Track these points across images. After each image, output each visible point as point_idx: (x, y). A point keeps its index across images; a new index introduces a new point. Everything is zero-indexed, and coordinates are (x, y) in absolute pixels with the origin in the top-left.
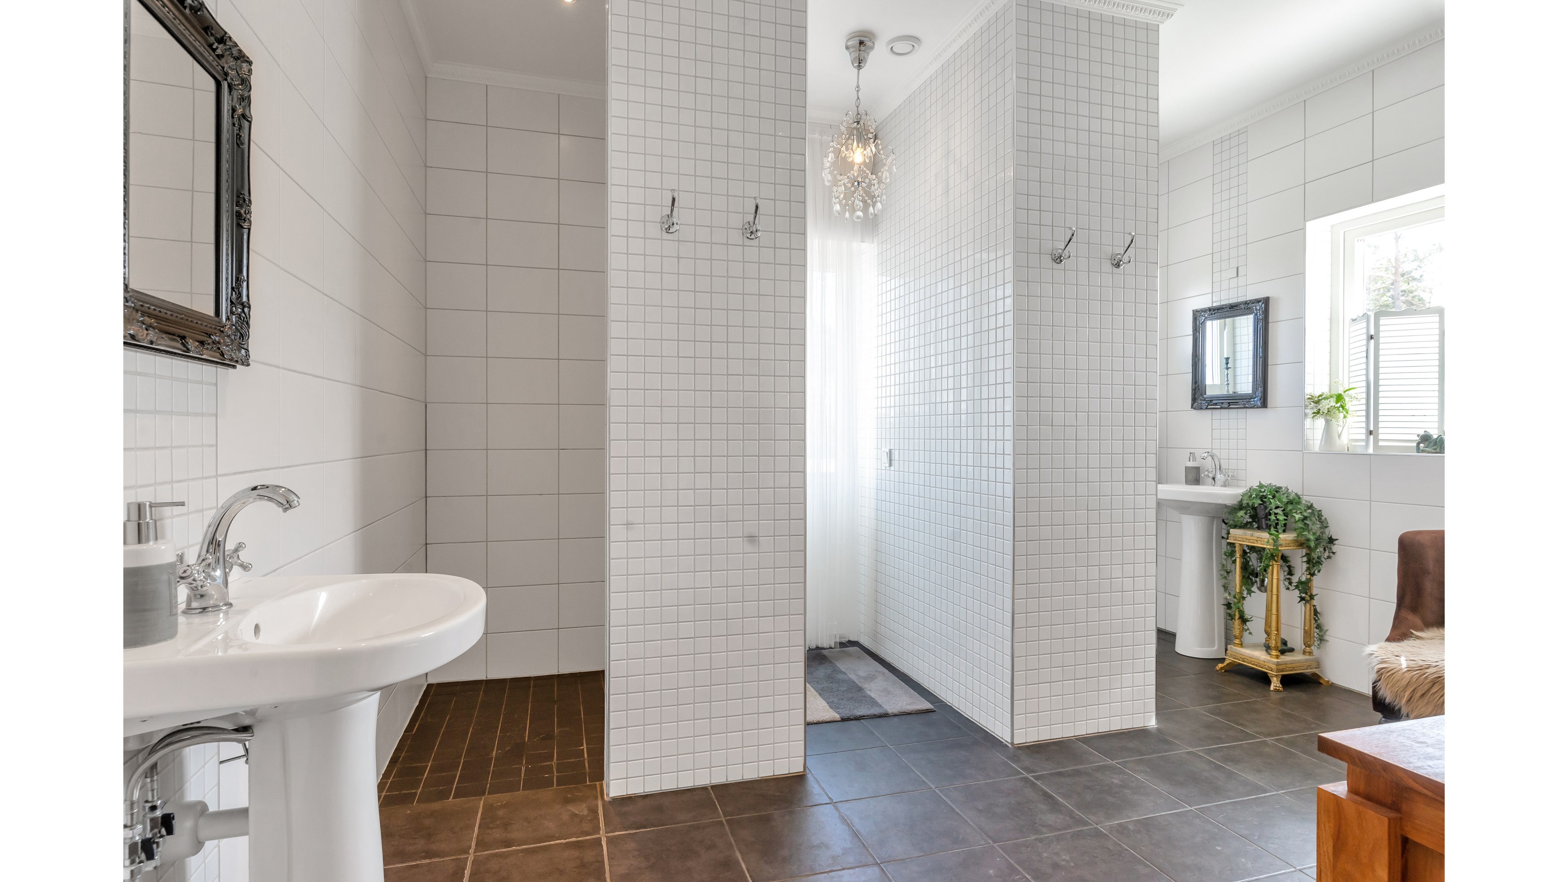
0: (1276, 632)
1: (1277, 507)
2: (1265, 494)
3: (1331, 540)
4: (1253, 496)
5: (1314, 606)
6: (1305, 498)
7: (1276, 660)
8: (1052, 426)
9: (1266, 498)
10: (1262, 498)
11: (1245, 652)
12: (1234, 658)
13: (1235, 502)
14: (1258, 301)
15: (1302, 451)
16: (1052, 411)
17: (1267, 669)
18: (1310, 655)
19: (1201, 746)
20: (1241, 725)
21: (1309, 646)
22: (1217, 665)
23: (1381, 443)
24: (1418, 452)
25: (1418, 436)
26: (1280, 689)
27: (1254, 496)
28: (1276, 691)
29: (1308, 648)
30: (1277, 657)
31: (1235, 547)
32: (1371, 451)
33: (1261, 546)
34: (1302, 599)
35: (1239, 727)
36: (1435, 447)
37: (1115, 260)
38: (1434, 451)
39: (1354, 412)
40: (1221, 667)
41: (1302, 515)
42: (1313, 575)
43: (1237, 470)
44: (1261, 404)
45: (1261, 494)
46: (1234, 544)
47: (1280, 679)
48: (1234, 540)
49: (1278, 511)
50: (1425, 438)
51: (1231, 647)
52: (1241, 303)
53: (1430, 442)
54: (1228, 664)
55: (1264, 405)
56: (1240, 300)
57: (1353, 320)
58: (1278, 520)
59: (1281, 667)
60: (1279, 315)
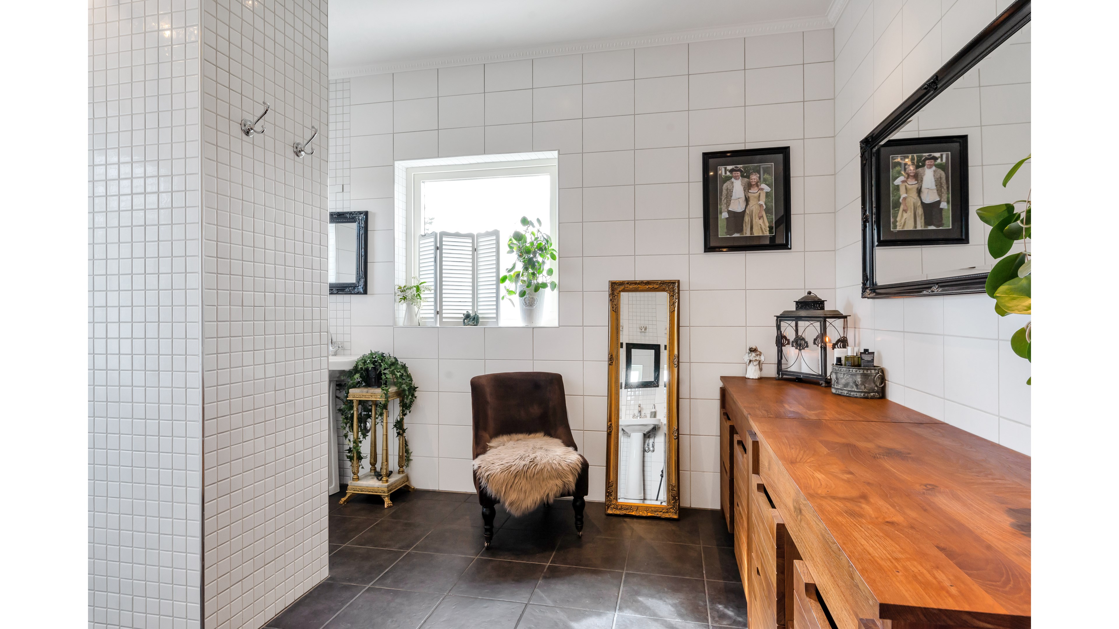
0: (386, 463)
1: (385, 369)
2: (376, 359)
3: (415, 389)
4: (367, 362)
5: (405, 437)
6: (399, 360)
7: (387, 484)
8: (242, 306)
9: (376, 362)
10: (374, 363)
11: (362, 484)
12: (354, 491)
13: (352, 368)
14: (360, 213)
15: (393, 326)
16: (242, 291)
17: (381, 493)
18: (403, 473)
19: (372, 579)
20: (386, 546)
21: (402, 467)
22: (340, 500)
23: (444, 320)
24: (465, 325)
25: (464, 314)
26: (391, 505)
27: (369, 361)
28: (389, 507)
29: (401, 469)
30: (387, 481)
31: (353, 403)
32: (438, 325)
33: (375, 399)
34: (399, 434)
35: (386, 549)
36: (473, 322)
37: (297, 148)
38: (473, 324)
39: (424, 299)
40: (344, 501)
41: (401, 373)
42: (405, 415)
43: (344, 342)
44: (364, 291)
45: (373, 360)
46: (352, 400)
47: (389, 497)
48: (353, 398)
49: (386, 371)
50: (467, 316)
51: (351, 483)
52: (347, 213)
53: (470, 319)
54: (349, 497)
55: (365, 292)
56: (345, 210)
57: (422, 236)
58: (387, 378)
59: (390, 488)
60: (376, 225)
